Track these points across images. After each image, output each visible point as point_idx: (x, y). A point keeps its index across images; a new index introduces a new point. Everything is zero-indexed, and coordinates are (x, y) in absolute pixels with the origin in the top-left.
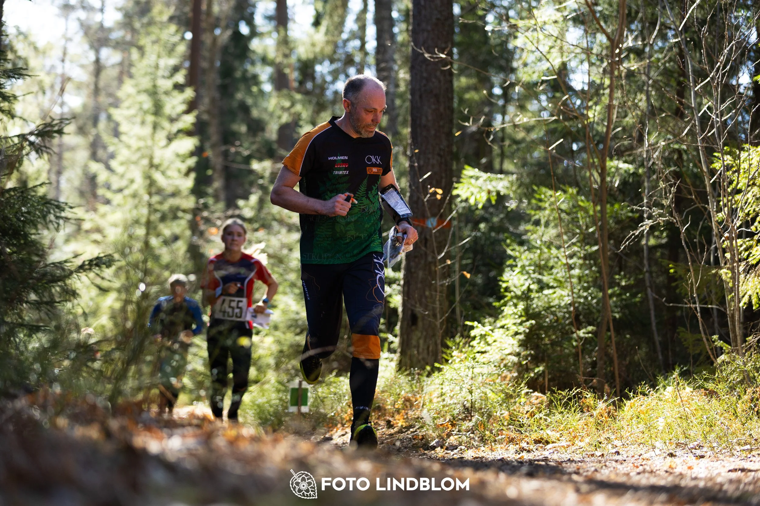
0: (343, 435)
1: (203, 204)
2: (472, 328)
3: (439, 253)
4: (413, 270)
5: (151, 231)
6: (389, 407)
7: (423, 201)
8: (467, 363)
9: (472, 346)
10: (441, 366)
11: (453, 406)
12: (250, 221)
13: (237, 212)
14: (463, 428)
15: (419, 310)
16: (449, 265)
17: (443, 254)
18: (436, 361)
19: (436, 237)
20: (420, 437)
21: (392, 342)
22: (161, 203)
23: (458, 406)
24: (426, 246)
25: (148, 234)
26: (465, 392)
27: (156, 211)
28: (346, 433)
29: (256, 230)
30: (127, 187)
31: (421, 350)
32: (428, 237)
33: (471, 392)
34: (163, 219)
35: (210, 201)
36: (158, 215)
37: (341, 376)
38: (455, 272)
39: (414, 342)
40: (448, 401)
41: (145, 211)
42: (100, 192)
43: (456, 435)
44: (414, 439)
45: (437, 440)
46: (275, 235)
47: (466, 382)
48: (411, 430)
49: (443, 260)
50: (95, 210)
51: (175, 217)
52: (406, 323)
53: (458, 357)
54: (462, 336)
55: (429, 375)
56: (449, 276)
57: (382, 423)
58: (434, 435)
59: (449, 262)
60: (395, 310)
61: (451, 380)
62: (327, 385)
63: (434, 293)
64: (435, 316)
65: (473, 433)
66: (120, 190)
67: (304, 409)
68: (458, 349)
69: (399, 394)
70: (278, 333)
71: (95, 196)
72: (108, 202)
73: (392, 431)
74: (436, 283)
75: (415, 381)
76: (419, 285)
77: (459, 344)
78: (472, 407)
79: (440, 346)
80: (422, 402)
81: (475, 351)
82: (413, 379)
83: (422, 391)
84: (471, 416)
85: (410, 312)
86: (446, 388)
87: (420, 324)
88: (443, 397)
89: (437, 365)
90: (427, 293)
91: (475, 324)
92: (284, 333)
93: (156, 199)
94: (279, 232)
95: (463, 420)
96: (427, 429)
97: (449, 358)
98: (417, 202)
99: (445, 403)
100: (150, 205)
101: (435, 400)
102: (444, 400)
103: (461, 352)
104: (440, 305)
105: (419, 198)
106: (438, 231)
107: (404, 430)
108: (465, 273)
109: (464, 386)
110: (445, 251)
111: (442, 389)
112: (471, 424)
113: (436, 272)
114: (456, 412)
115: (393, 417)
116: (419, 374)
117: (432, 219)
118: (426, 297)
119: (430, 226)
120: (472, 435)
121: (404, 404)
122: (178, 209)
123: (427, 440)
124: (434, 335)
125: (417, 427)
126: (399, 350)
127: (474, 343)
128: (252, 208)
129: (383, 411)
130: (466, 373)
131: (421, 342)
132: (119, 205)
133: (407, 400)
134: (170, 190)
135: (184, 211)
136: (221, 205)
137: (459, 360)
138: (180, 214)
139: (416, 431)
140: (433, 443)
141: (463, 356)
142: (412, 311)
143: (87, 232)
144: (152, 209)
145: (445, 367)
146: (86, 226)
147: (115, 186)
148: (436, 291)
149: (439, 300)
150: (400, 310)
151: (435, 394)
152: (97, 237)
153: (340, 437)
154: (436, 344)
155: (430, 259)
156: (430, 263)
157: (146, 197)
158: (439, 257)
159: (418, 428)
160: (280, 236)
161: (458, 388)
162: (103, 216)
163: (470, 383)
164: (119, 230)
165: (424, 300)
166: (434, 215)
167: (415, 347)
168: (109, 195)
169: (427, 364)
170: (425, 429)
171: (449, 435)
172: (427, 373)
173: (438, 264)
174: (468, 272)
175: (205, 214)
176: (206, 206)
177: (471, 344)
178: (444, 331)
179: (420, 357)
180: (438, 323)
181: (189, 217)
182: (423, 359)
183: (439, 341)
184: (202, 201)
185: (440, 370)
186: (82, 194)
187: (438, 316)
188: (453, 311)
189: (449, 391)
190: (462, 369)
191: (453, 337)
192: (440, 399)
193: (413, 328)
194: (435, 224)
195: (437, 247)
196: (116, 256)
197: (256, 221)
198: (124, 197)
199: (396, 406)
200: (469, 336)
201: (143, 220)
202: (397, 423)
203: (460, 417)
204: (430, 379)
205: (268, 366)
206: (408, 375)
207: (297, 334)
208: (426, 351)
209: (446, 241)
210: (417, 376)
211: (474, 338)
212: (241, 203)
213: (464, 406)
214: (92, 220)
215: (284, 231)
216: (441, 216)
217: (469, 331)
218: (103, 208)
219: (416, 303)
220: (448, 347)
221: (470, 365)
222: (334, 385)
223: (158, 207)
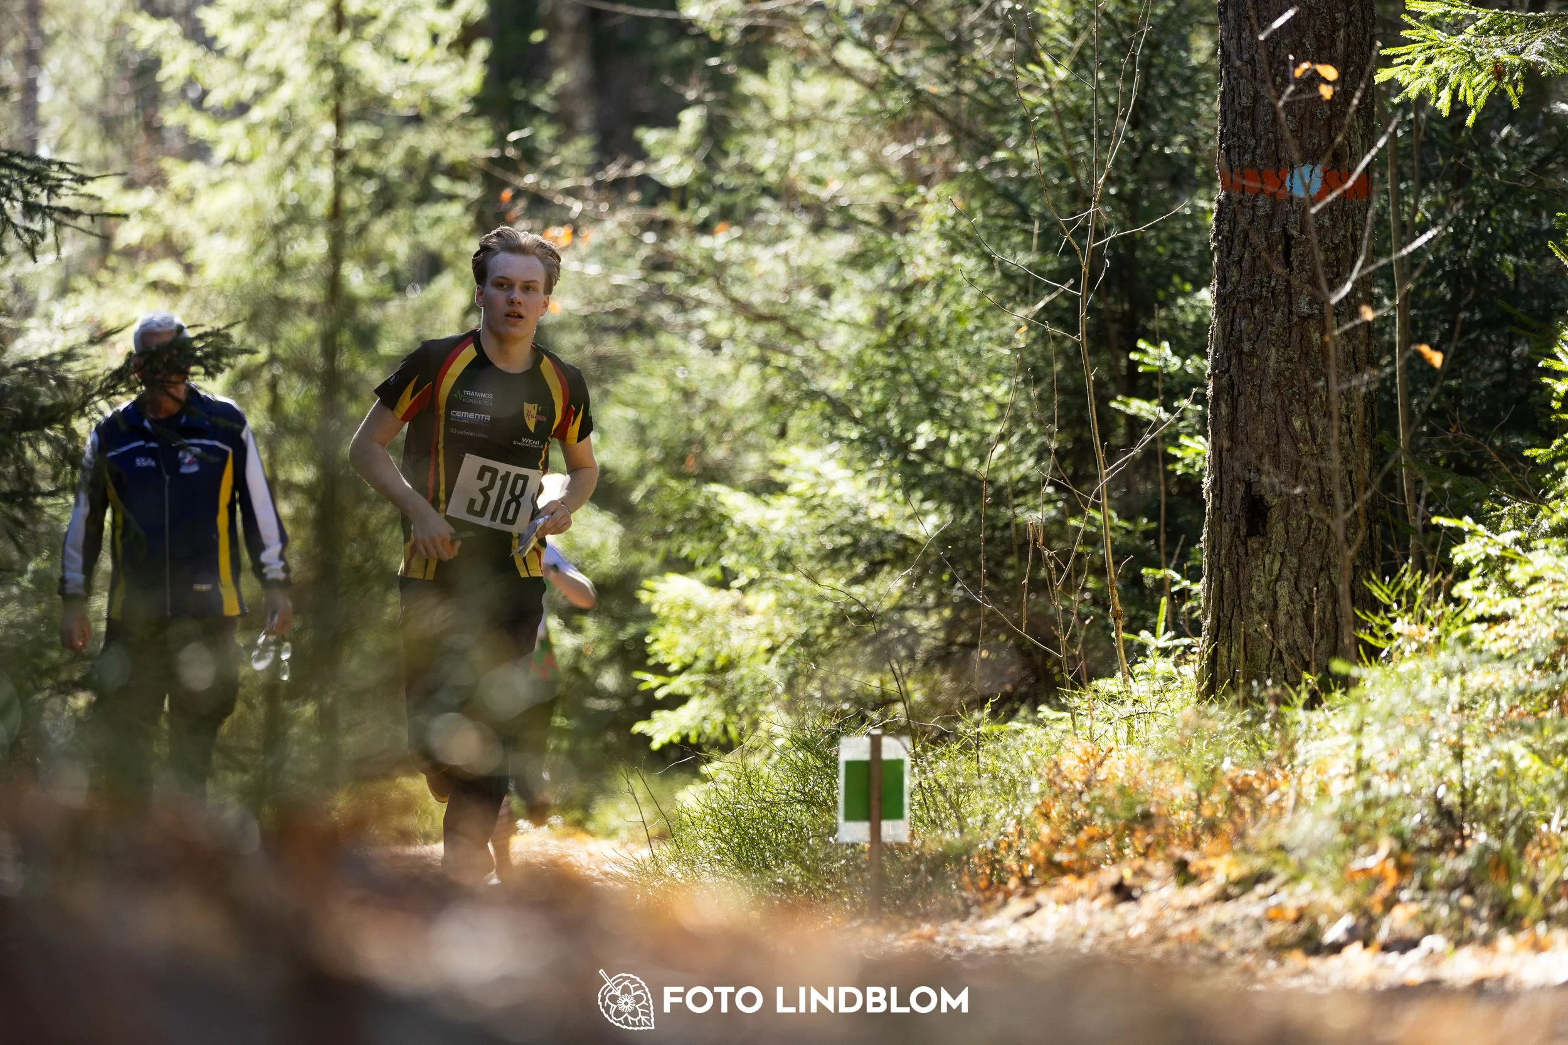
0: (1028, 914)
1: (516, 143)
2: (1458, 536)
3: (1333, 287)
4: (1246, 347)
5: (348, 248)
6: (1182, 816)
7: (1273, 106)
8: (1443, 657)
9: (1458, 601)
10: (1354, 671)
11: (1400, 806)
12: (681, 196)
13: (637, 169)
14: (1437, 876)
15: (1270, 481)
16: (1368, 324)
17: (1348, 286)
18: (1335, 652)
19: (1321, 228)
20: (1291, 914)
21: (1184, 594)
22: (374, 147)
23: (1418, 803)
24: (1288, 264)
25: (336, 256)
26: (1440, 756)
27: (360, 173)
28: (1038, 906)
29: (705, 228)
30: (259, 95)
31: (1282, 619)
32: (1295, 233)
33: (1459, 756)
34: (385, 201)
35: (545, 134)
36: (370, 187)
37: (1012, 715)
38: (1391, 347)
39: (1258, 595)
40: (1383, 787)
41: (324, 177)
42: (172, 117)
43: (1413, 900)
44: (1271, 920)
45: (1347, 921)
46: (772, 242)
47: (1441, 719)
48: (1260, 889)
49: (1350, 306)
50: (158, 180)
51: (427, 195)
52: (1227, 528)
53: (1411, 639)
54: (1422, 566)
55: (1313, 703)
56: (1373, 363)
57: (1159, 867)
58: (1338, 904)
59: (1368, 314)
60: (1189, 485)
61: (1391, 714)
62: (966, 748)
63: (1320, 423)
64: (1326, 499)
65: (1470, 892)
66: (241, 109)
67: (894, 831)
68: (1409, 610)
69: (1214, 771)
70: (789, 577)
71: (154, 131)
72: (198, 151)
73: (1193, 894)
74: (1327, 386)
75: (1265, 726)
76: (1270, 398)
77: (1411, 595)
78: (1463, 805)
79: (1345, 602)
80: (1292, 795)
81: (1469, 615)
82: (1259, 717)
83: (1293, 756)
84: (1464, 838)
85: (1241, 489)
86: (1374, 746)
87: (1277, 530)
88: (1365, 775)
89: (1338, 666)
90: (1297, 424)
91: (1467, 523)
92: (811, 576)
93: (357, 134)
94: (780, 235)
95: (1438, 848)
96: (1316, 887)
97: (1380, 644)
98: (1251, 113)
99: (1371, 795)
100: (340, 155)
101: (1338, 788)
102: (1367, 786)
103: (1423, 619)
104: (1345, 460)
105: (1256, 98)
106: (1329, 209)
107: (1233, 891)
108: (1425, 349)
109: (1435, 735)
110: (1354, 275)
111: (1359, 747)
112: (1462, 864)
113: (1324, 347)
114: (1411, 822)
115: (1196, 846)
116: (1278, 700)
117: (1306, 169)
118: (1295, 439)
119: (1299, 192)
120: (1467, 901)
121: (1231, 804)
122: (434, 164)
123: (1314, 924)
124: (1326, 567)
125: (1281, 877)
126: (1207, 623)
127: (1462, 589)
128: (689, 152)
129: (1160, 829)
130: (1438, 692)
131: (1283, 590)
132: (233, 160)
133: (1243, 789)
134: (403, 101)
135: (455, 172)
136: (580, 148)
137: (1415, 646)
138: (442, 184)
139: (1275, 893)
140: (1334, 933)
141: (1428, 635)
142: (1249, 485)
143: (130, 253)
144: (345, 168)
145: (1369, 674)
146: (128, 234)
147: (218, 97)
148: (1328, 415)
149: (1340, 445)
150: (1207, 482)
151: (1338, 767)
152: (168, 270)
153: (1016, 920)
154: (1335, 599)
155: (1303, 306)
156: (1304, 319)
157: (328, 129)
158: (1334, 300)
159: (1285, 883)
160: (782, 248)
161: (1413, 746)
162: (186, 199)
163: (1455, 725)
164: (240, 245)
165: (1286, 447)
166: (1311, 157)
167: (1261, 608)
168: (201, 127)
169: (1307, 667)
170: (1305, 886)
171: (1390, 903)
172: (1305, 695)
173: (1331, 321)
174: (1435, 348)
175: (530, 179)
176: (530, 155)
177: (1455, 592)
178: (1360, 554)
179: (1282, 643)
180: (1338, 526)
181: (472, 191)
182: (1292, 649)
183: (1343, 588)
184: (513, 136)
185: (1347, 683)
186: (109, 126)
187: (1340, 501)
188: (1390, 483)
189: (1384, 755)
190: (1428, 679)
191: (1390, 571)
192: (1351, 783)
193: (1254, 543)
194: (1317, 185)
195: (1327, 265)
196: (236, 333)
197: (704, 200)
198: (251, 129)
199: (1207, 812)
200: (1446, 565)
201: (320, 208)
202: (1210, 870)
203: (1424, 841)
204: (1317, 716)
205: (764, 689)
206: (1244, 704)
207: (857, 580)
208: (1299, 622)
209: (1356, 241)
210: (1272, 707)
211: (1463, 574)
212: (650, 137)
213: (1438, 803)
214: (144, 213)
215: (798, 226)
216: (1337, 158)
217: (1446, 551)
218: (182, 174)
219: (1260, 458)
220: (1375, 606)
221: (1455, 664)
222: (990, 746)
223: (367, 160)
